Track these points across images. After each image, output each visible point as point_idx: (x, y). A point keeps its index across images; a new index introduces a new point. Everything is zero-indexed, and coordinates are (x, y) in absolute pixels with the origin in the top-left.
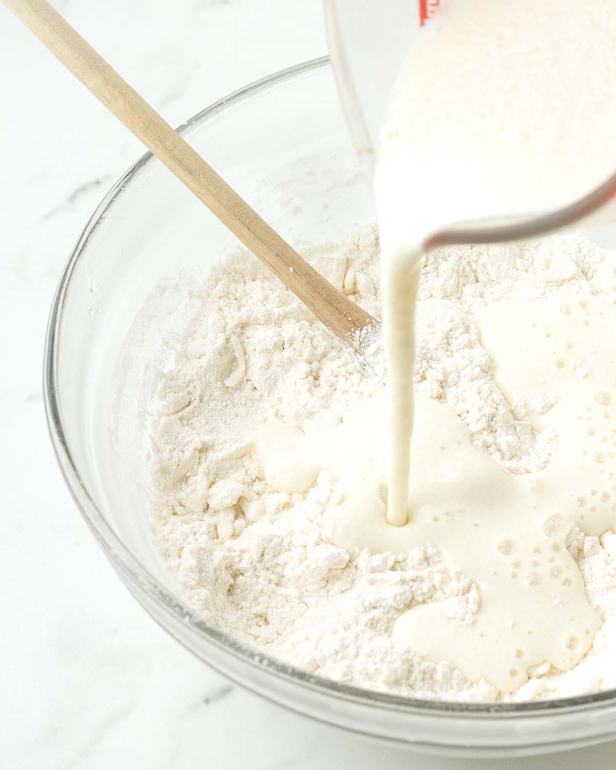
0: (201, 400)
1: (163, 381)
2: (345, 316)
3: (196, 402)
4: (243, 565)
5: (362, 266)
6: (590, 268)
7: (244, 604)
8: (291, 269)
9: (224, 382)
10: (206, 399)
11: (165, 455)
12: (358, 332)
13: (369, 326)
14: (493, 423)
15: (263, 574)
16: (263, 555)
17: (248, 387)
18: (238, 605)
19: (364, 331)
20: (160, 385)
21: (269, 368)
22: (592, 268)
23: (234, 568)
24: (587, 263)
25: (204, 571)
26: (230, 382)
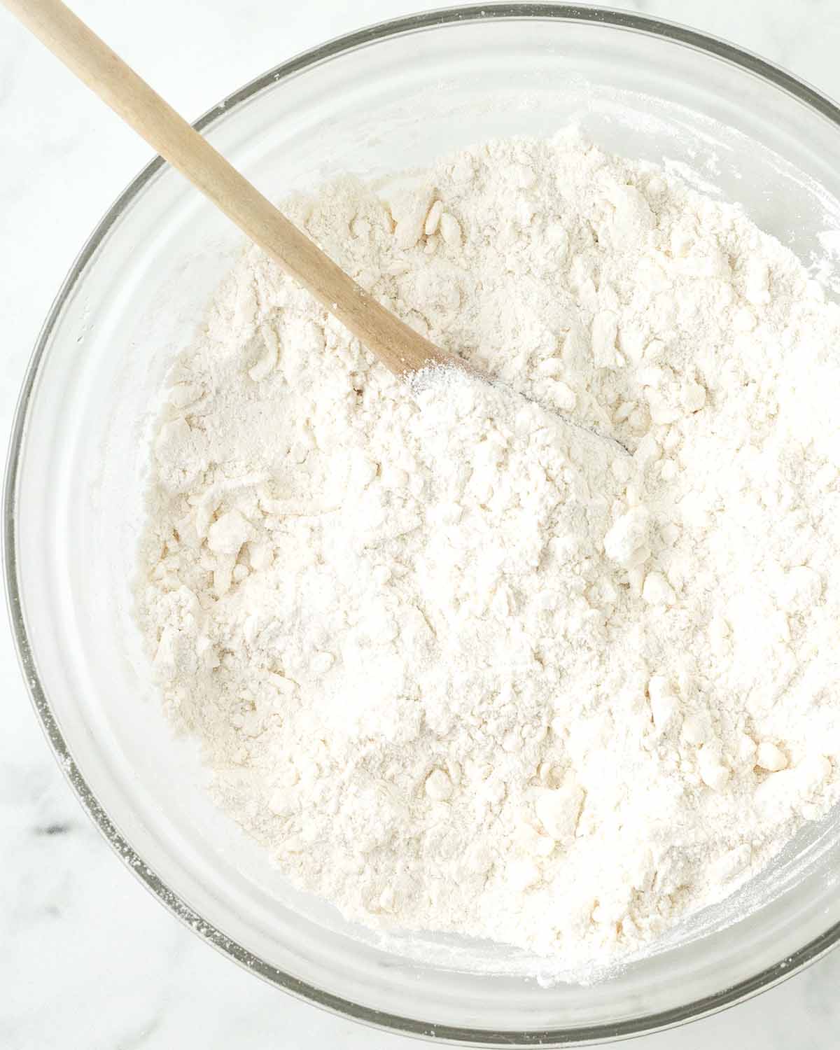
0: (218, 392)
1: (173, 366)
2: (397, 356)
3: (210, 398)
4: (233, 645)
5: (453, 201)
6: (740, 255)
7: (229, 685)
8: (335, 306)
9: (250, 372)
10: (223, 393)
11: (163, 473)
12: (411, 375)
13: (427, 369)
14: (554, 515)
15: (256, 659)
16: (258, 636)
17: (279, 379)
18: (223, 684)
19: (419, 374)
20: (169, 371)
21: (305, 367)
22: (743, 256)
23: (223, 646)
24: (739, 247)
25: (184, 663)
26: (256, 374)
